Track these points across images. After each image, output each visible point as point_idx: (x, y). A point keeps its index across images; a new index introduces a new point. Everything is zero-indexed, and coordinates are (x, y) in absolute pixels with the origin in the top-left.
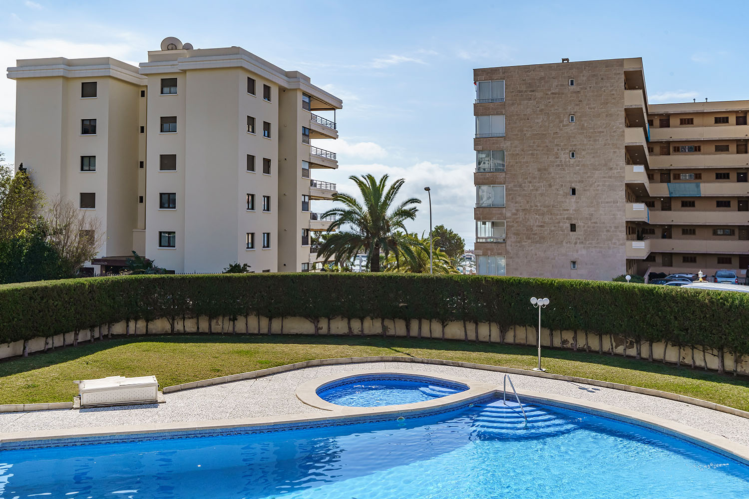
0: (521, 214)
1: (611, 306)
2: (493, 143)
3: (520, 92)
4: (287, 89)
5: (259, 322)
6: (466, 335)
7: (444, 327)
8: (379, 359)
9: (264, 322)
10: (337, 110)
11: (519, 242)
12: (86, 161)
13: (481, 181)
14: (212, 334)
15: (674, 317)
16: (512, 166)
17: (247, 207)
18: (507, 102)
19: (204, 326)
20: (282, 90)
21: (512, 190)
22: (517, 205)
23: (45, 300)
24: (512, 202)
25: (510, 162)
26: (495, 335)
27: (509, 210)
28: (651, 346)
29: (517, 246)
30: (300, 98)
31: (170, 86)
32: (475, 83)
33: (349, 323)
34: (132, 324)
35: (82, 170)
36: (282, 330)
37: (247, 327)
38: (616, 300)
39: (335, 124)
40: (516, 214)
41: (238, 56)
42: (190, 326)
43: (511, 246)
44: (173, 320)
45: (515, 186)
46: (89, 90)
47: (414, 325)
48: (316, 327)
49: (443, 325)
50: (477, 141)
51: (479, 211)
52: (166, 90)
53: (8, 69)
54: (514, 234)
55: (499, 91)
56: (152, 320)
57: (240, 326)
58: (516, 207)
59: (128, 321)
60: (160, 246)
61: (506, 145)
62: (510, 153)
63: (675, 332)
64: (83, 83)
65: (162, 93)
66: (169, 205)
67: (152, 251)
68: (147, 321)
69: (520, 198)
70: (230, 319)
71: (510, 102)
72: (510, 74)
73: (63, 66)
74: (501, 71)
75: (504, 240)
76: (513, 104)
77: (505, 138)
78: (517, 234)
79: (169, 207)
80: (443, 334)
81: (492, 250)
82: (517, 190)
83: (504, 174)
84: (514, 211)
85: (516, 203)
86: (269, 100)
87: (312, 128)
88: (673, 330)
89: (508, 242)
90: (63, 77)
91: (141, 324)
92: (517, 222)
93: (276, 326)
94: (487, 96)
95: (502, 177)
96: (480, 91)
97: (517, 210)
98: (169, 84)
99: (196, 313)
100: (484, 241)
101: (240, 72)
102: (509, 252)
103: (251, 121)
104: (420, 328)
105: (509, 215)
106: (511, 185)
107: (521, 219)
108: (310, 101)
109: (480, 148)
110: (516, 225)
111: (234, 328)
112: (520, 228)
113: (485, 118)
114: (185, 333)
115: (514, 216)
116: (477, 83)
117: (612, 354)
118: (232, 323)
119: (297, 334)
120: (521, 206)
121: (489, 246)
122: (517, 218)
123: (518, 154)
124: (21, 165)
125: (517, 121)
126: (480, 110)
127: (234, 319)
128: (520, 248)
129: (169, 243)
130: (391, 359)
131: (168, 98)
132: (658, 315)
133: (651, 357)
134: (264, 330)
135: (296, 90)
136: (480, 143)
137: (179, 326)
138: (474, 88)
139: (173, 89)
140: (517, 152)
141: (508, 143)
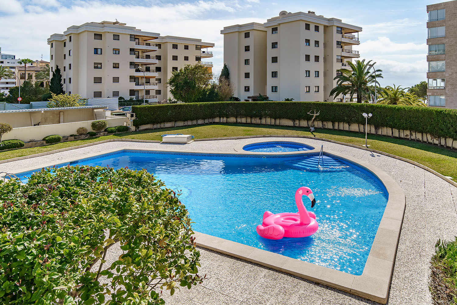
0: (454, 75)
1: (422, 119)
2: (438, 41)
3: (454, 14)
4: (328, 26)
5: (271, 120)
6: (359, 130)
7: (349, 125)
8: (297, 136)
9: (273, 120)
10: (359, 32)
11: (453, 89)
12: (247, 61)
13: (431, 59)
14: (252, 124)
15: (451, 125)
16: (449, 51)
17: (306, 76)
18: (446, 20)
19: (249, 120)
20: (326, 27)
21: (449, 63)
22: (452, 70)
23: (180, 109)
24: (449, 69)
25: (448, 49)
26: (373, 131)
27: (447, 73)
28: (445, 140)
29: (452, 91)
30: (335, 29)
31: (275, 31)
32: (428, 12)
33: (308, 122)
34: (222, 119)
35: (245, 64)
36: (280, 124)
37: (266, 122)
38: (424, 116)
39: (358, 38)
40: (452, 75)
41: (300, 16)
42: (244, 120)
43: (449, 90)
44: (237, 118)
45: (451, 61)
46: (247, 35)
47: (336, 124)
48: (294, 123)
49: (349, 124)
50: (428, 41)
51: (430, 74)
52: (274, 32)
53: (221, 31)
54: (450, 85)
55: (442, 14)
56: (229, 118)
57: (263, 121)
58: (452, 71)
59: (220, 118)
60: (272, 91)
61: (445, 41)
62: (448, 45)
63: (452, 133)
64: (245, 33)
65: (272, 33)
66: (275, 76)
67: (269, 93)
68: (227, 118)
69: (454, 67)
70: (259, 119)
71: (448, 19)
72: (448, 5)
73: (237, 28)
74: (443, 4)
75: (444, 88)
76: (450, 20)
77: (445, 37)
78: (452, 85)
79: (275, 77)
80: (349, 129)
81: (437, 93)
82: (452, 63)
83: (444, 55)
84: (451, 73)
85: (452, 69)
86: (318, 32)
87: (342, 41)
88: (451, 132)
89: (447, 89)
90: (238, 31)
91: (225, 119)
92: (452, 79)
93: (278, 122)
94: (435, 17)
95: (443, 57)
96: (430, 16)
97: (452, 73)
98: (275, 30)
99: (246, 116)
100: (433, 88)
101: (301, 22)
102: (447, 94)
103: (308, 41)
104: (338, 126)
105: (447, 75)
106: (448, 61)
107: (455, 77)
108: (341, 30)
109: (430, 43)
110: (451, 80)
111: (261, 122)
112: (454, 82)
113: (434, 29)
114: (241, 123)
115: (450, 76)
116: (429, 12)
117: (427, 143)
118: (260, 120)
119: (286, 126)
120: (454, 71)
121: (435, 91)
122: (452, 77)
123: (453, 45)
124: (225, 64)
125: (453, 29)
126: (430, 25)
127: (260, 119)
128: (454, 92)
129: (275, 91)
130: (302, 137)
131: (275, 35)
132: (443, 124)
133: (445, 145)
134: (273, 124)
135: (333, 26)
136: (430, 41)
137: (239, 120)
138: (427, 14)
139: (276, 31)
140: (453, 44)
141: (447, 40)
